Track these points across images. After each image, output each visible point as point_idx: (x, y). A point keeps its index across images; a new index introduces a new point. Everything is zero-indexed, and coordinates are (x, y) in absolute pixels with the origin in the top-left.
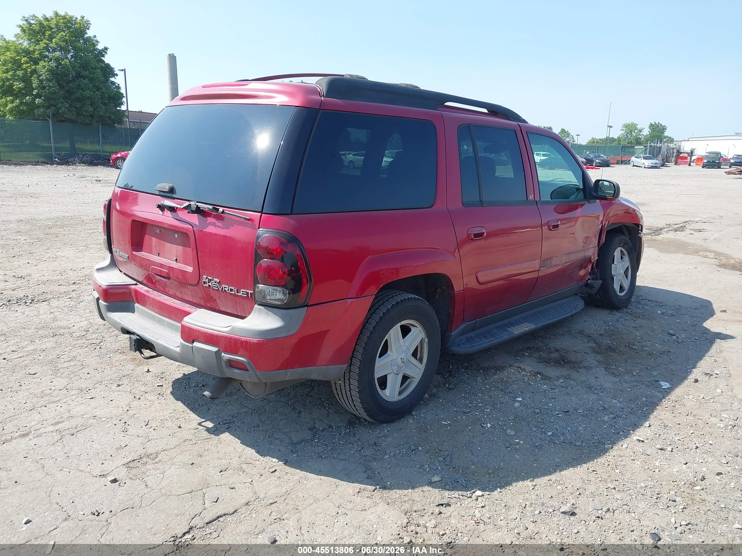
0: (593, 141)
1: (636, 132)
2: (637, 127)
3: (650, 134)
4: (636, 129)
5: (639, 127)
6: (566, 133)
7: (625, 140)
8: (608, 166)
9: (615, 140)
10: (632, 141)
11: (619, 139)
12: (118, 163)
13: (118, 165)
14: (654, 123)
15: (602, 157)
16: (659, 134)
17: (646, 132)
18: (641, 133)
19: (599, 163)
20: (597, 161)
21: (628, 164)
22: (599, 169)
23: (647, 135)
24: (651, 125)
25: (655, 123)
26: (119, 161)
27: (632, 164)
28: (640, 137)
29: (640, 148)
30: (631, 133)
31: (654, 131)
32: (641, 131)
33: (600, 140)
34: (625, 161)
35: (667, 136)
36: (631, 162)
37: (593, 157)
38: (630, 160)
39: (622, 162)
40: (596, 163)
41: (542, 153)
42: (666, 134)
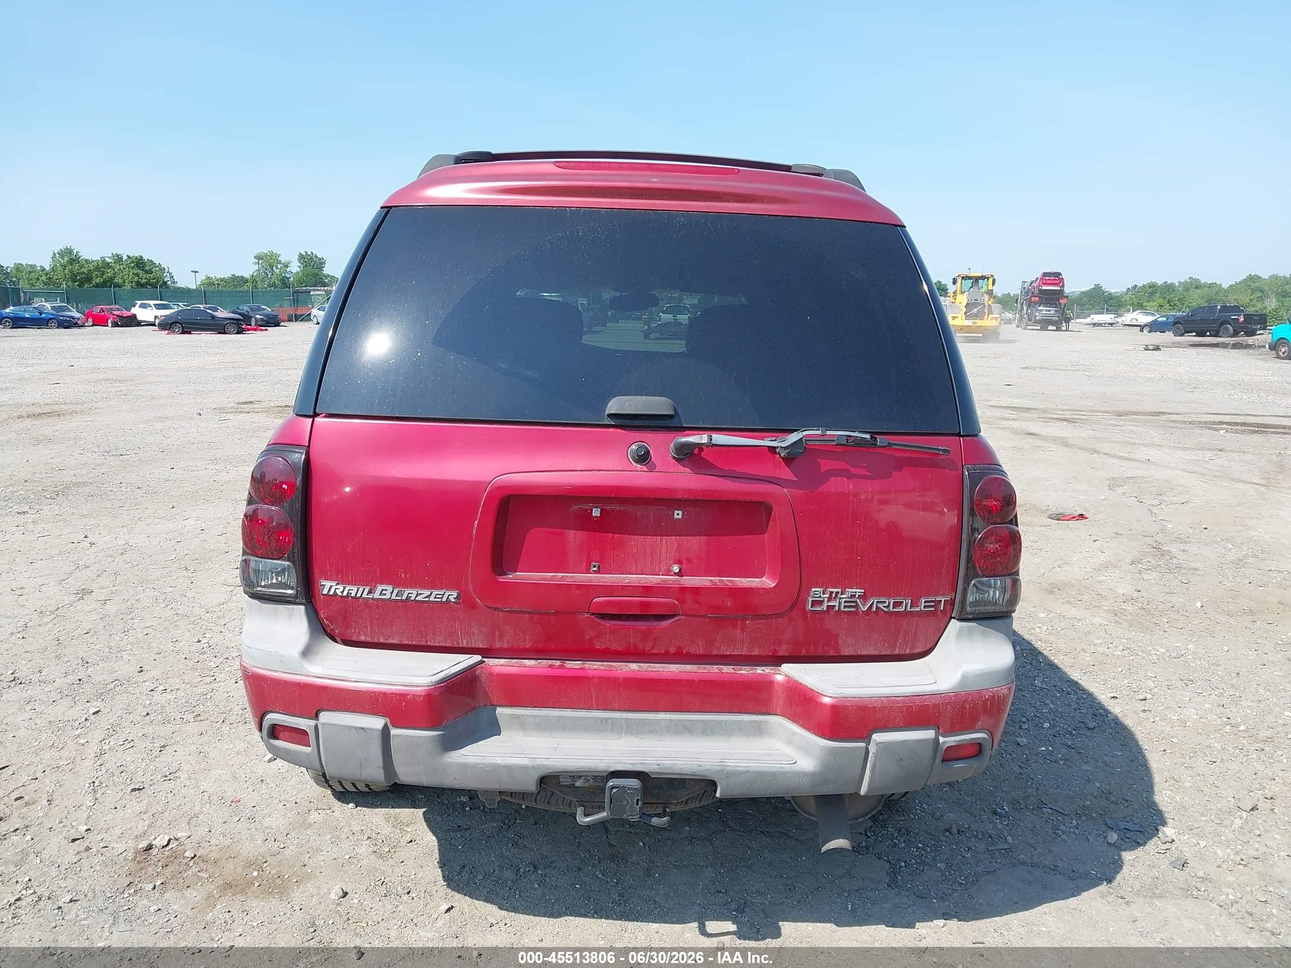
0: (209, 282)
1: (279, 267)
2: (280, 258)
3: (301, 271)
4: (279, 262)
5: (282, 259)
6: (157, 267)
7: (263, 281)
8: (277, 325)
9: (247, 281)
10: (275, 282)
11: (254, 280)
14: (304, 254)
15: (264, 309)
16: (316, 271)
17: (295, 267)
18: (288, 270)
19: (262, 320)
20: (258, 316)
21: (307, 321)
22: (266, 330)
23: (297, 273)
24: (301, 257)
25: (306, 253)
27: (315, 321)
28: (288, 276)
29: (319, 295)
30: (272, 269)
31: (306, 266)
32: (287, 266)
33: (222, 281)
34: (301, 315)
35: (328, 275)
36: (312, 317)
37: (249, 310)
38: (310, 314)
39: (297, 318)
40: (257, 320)
41: (152, 302)
42: (326, 271)
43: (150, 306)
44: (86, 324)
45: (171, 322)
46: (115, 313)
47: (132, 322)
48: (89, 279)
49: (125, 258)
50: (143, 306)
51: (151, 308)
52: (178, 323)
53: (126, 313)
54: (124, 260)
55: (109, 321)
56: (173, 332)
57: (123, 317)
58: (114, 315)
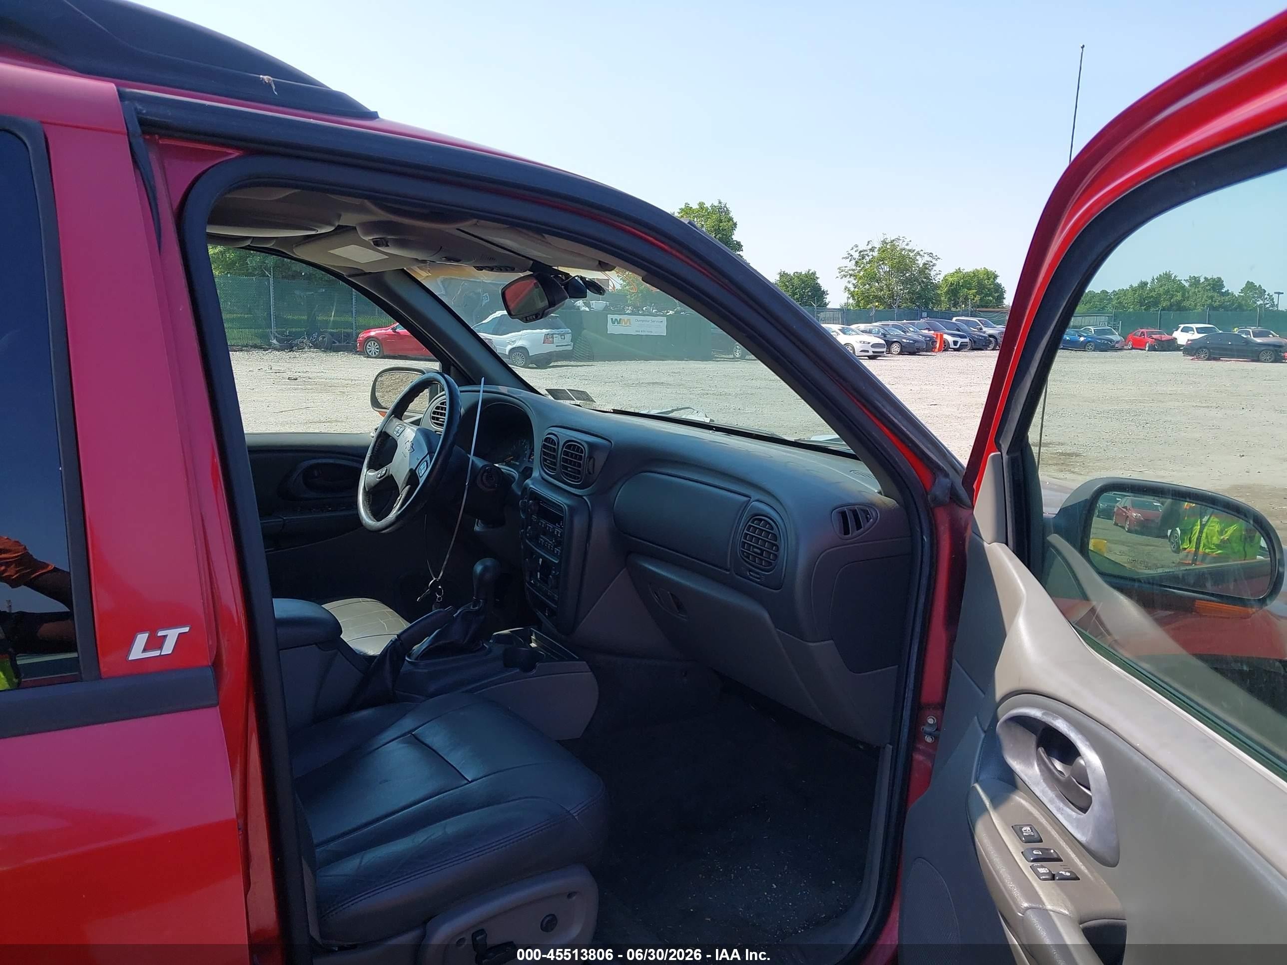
12: (368, 347)
13: (368, 351)
26: (369, 344)
41: (1194, 326)
43: (1192, 329)
44: (1125, 347)
45: (1197, 347)
46: (1154, 336)
47: (1171, 346)
48: (1156, 303)
49: (1202, 280)
50: (1185, 330)
51: (1193, 332)
52: (1205, 348)
53: (1165, 337)
54: (1201, 282)
55: (1147, 345)
56: (1199, 358)
57: (1162, 341)
58: (1153, 338)
